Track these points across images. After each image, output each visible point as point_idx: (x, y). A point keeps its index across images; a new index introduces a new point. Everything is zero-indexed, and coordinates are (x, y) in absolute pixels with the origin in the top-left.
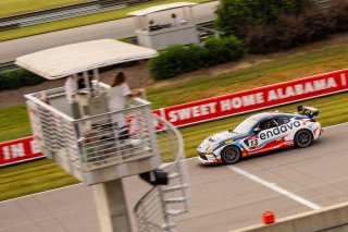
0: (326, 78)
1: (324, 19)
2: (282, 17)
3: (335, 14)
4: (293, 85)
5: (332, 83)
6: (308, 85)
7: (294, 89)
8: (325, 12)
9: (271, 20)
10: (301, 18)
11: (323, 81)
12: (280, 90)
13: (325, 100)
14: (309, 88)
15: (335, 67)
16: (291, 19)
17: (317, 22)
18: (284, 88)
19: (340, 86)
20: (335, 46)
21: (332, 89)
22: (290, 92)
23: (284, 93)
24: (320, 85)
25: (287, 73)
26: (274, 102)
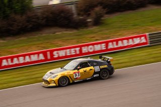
0: (38, 54)
1: (38, 18)
2: (13, 15)
3: (45, 16)
4: (18, 57)
5: (42, 57)
6: (27, 57)
7: (18, 59)
8: (39, 14)
9: (6, 17)
10: (24, 17)
11: (36, 55)
12: (9, 60)
13: (37, 67)
14: (27, 59)
15: (44, 48)
16: (18, 17)
17: (34, 20)
18: (12, 58)
19: (46, 59)
20: (44, 35)
21: (42, 61)
22: (16, 61)
23: (12, 61)
24: (34, 58)
25: (15, 50)
26: (5, 67)
